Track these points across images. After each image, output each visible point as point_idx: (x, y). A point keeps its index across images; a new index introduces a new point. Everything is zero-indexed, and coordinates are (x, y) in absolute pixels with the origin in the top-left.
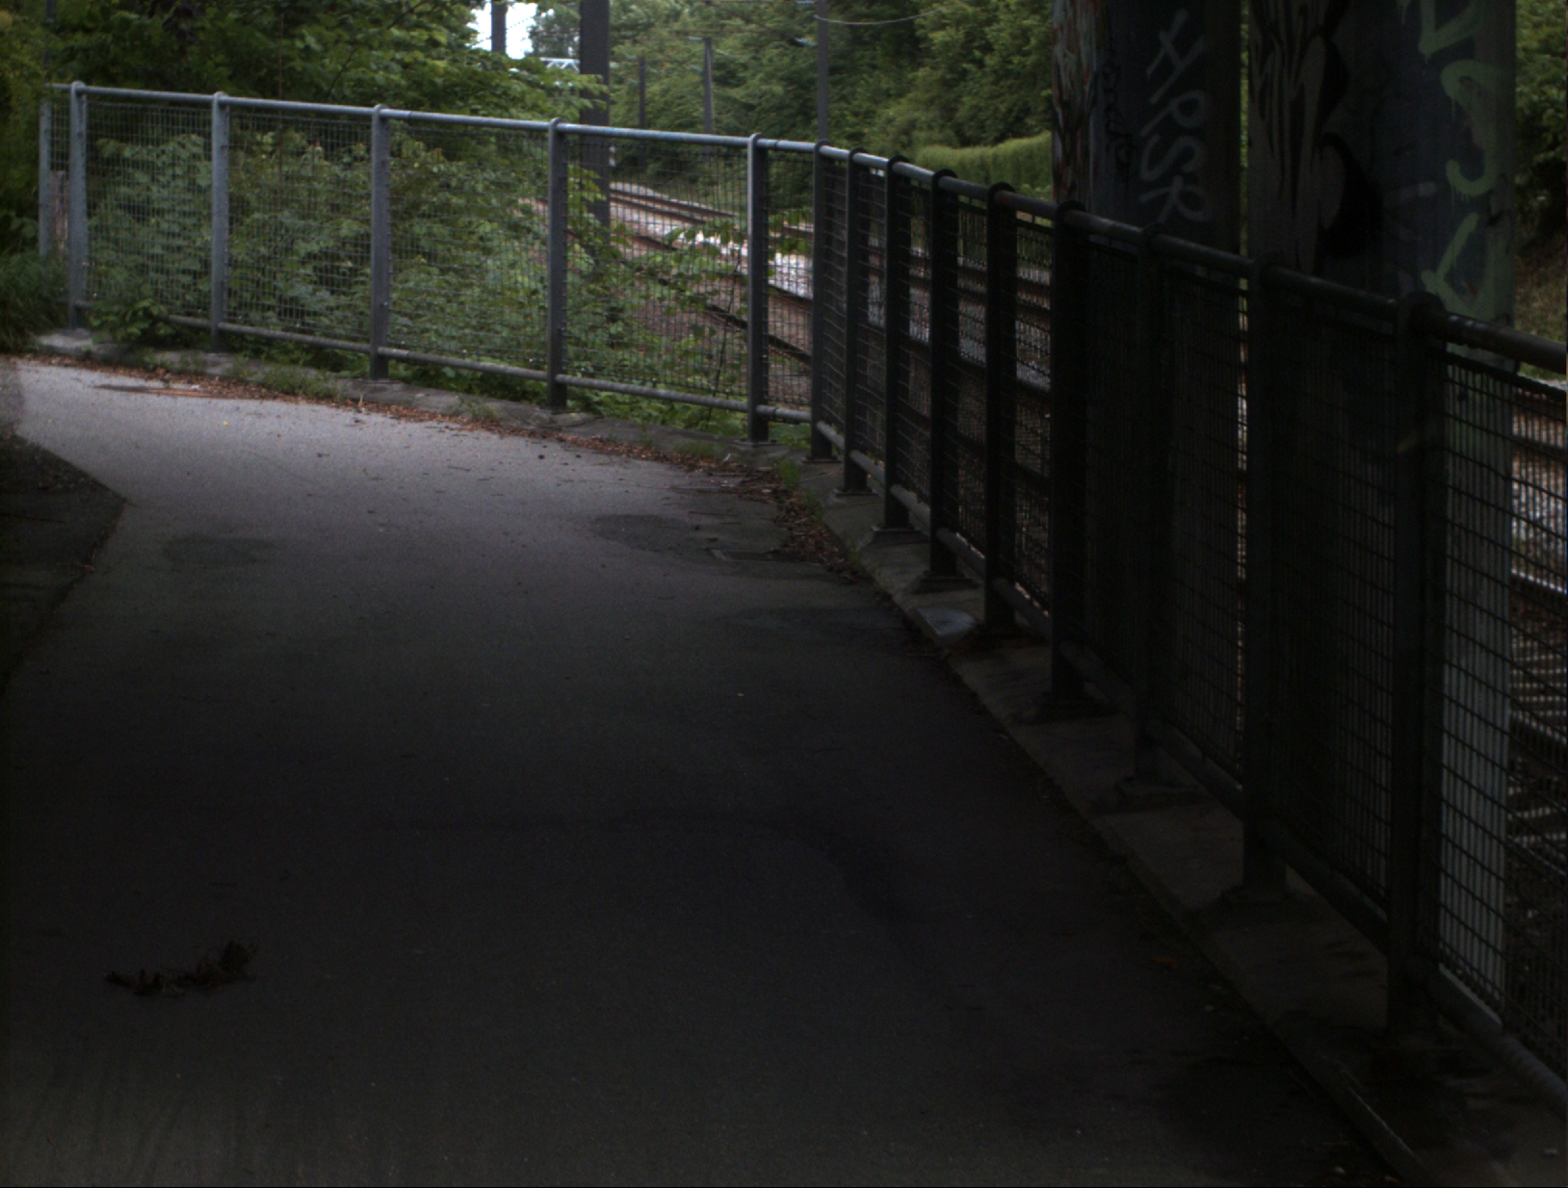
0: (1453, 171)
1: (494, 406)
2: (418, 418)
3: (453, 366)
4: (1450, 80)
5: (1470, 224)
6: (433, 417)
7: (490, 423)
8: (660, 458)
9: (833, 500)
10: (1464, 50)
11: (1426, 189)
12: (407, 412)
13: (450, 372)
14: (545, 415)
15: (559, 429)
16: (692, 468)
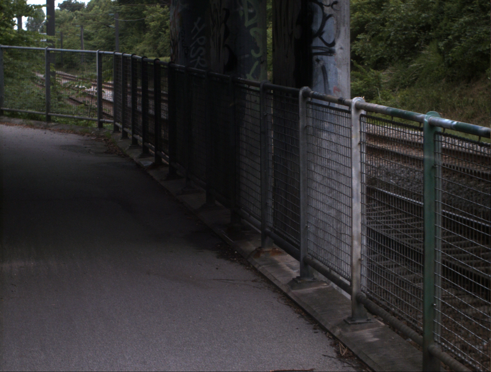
0: (253, 52)
1: (32, 122)
2: (12, 125)
3: (21, 112)
4: (252, 32)
5: (256, 63)
6: (16, 125)
7: (31, 126)
8: (75, 133)
9: (120, 140)
10: (255, 25)
11: (247, 56)
12: (9, 124)
13: (19, 113)
14: (45, 123)
15: (49, 127)
16: (84, 135)
